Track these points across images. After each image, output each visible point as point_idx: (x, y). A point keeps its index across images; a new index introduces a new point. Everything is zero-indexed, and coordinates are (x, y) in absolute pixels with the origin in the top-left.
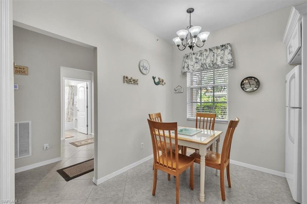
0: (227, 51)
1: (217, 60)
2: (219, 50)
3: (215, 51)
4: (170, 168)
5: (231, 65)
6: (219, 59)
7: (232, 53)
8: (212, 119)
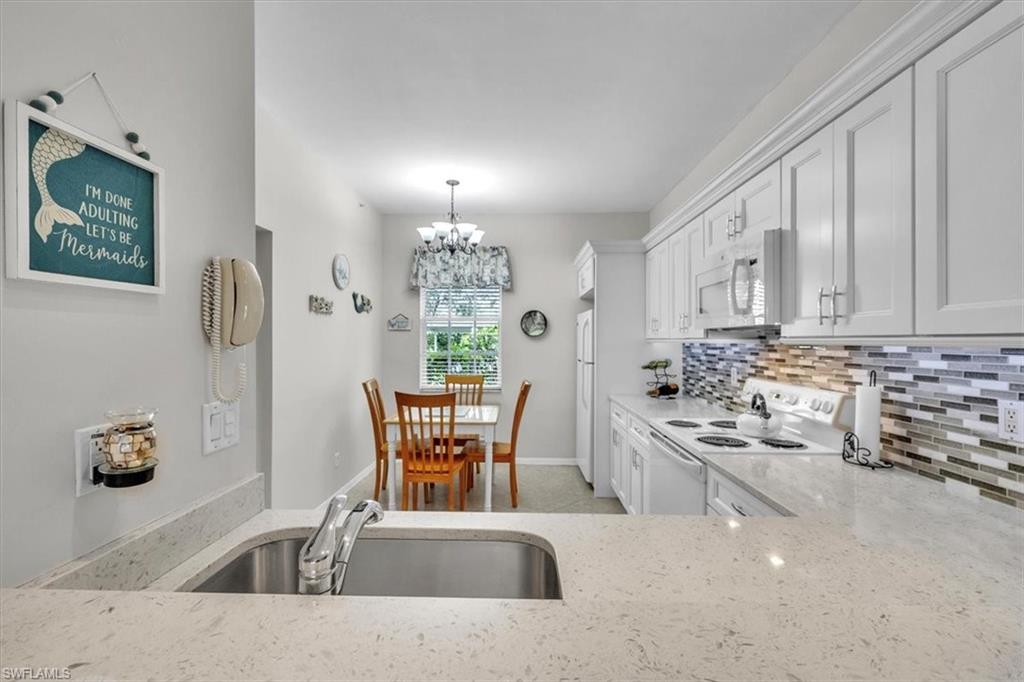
0: (502, 260)
1: (483, 272)
2: (488, 255)
3: (480, 254)
4: (438, 472)
5: (508, 286)
6: (487, 271)
7: (509, 265)
8: (477, 386)
